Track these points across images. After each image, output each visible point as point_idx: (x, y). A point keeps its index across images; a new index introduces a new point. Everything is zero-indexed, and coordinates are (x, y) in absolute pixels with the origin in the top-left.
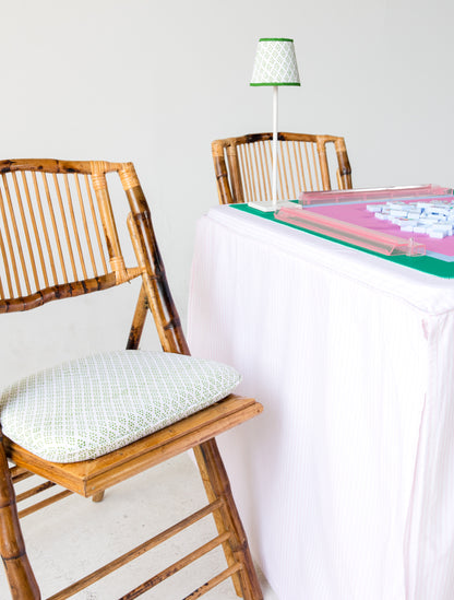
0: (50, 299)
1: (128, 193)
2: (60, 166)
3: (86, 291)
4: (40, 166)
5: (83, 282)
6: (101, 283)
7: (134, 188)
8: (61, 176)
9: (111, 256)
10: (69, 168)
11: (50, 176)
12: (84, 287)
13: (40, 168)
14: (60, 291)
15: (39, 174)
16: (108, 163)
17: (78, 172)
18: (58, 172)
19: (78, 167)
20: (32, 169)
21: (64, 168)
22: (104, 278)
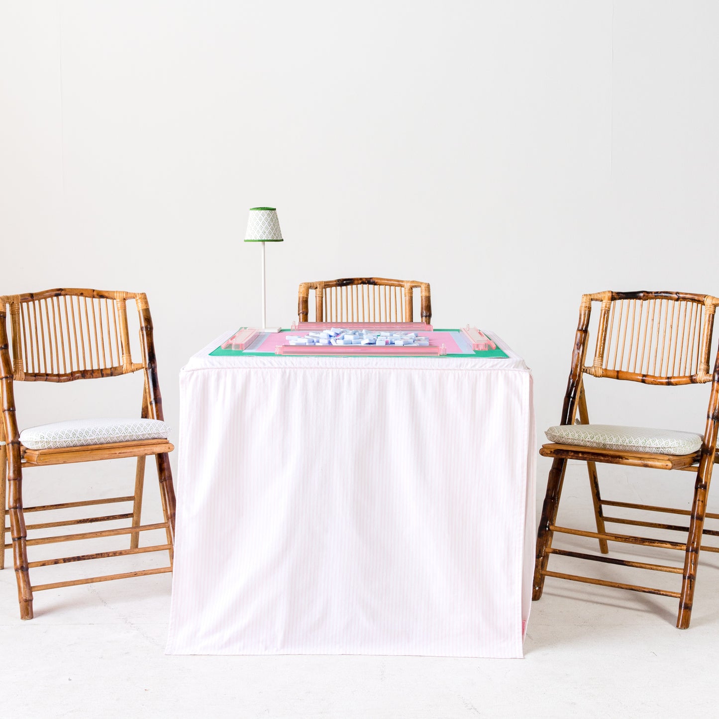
0: (78, 378)
1: (139, 312)
2: (95, 293)
3: (103, 376)
4: (81, 293)
5: (102, 370)
6: (113, 372)
7: (143, 310)
8: (96, 300)
9: (123, 354)
10: (101, 295)
11: (89, 300)
12: (101, 373)
13: (82, 294)
14: (84, 374)
15: (81, 298)
16: (127, 293)
17: (107, 298)
18: (94, 297)
19: (106, 294)
20: (76, 295)
21: (98, 295)
22: (115, 368)
